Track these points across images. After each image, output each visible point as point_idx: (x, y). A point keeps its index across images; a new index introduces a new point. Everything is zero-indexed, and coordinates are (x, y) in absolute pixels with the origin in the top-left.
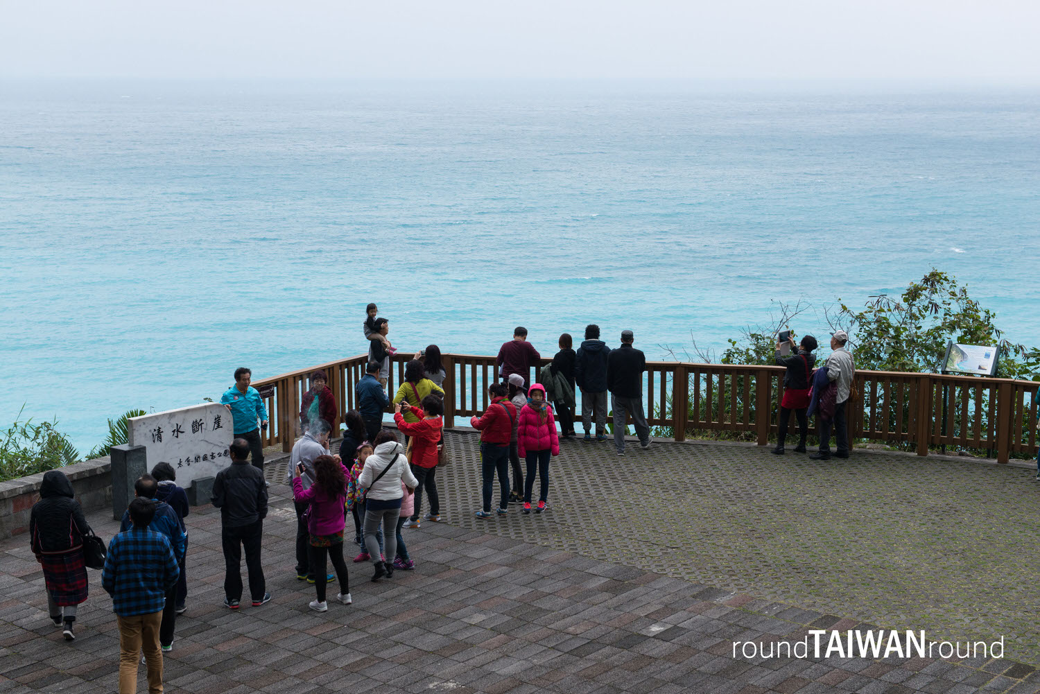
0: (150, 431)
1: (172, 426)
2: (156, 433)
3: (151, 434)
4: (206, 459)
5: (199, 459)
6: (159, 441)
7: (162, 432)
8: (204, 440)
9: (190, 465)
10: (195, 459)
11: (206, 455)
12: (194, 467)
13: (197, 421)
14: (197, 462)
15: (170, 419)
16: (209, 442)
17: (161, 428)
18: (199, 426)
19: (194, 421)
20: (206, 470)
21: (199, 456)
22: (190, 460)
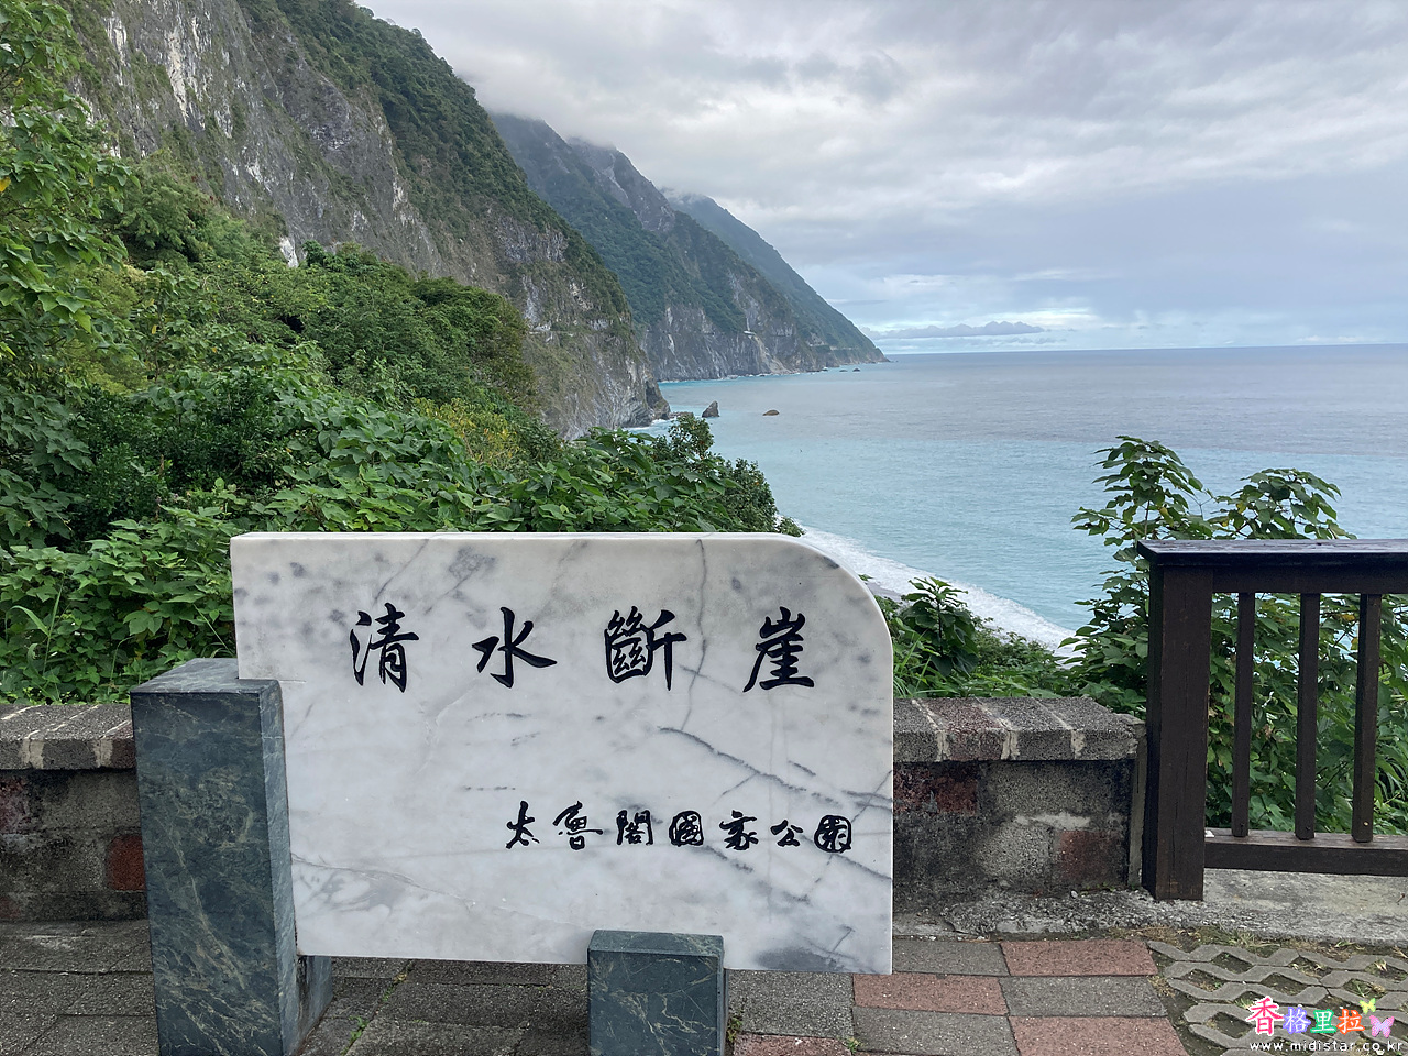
0: (336, 617)
1: (476, 617)
2: (372, 633)
3: (338, 635)
4: (694, 839)
5: (643, 827)
6: (388, 678)
7: (412, 637)
8: (684, 731)
9: (582, 846)
10: (622, 821)
11: (694, 819)
12: (611, 865)
13: (640, 616)
14: (634, 839)
15: (464, 574)
16: (716, 751)
17: (401, 615)
18: (653, 645)
19: (617, 614)
20: (693, 898)
21: (648, 812)
22: (585, 823)
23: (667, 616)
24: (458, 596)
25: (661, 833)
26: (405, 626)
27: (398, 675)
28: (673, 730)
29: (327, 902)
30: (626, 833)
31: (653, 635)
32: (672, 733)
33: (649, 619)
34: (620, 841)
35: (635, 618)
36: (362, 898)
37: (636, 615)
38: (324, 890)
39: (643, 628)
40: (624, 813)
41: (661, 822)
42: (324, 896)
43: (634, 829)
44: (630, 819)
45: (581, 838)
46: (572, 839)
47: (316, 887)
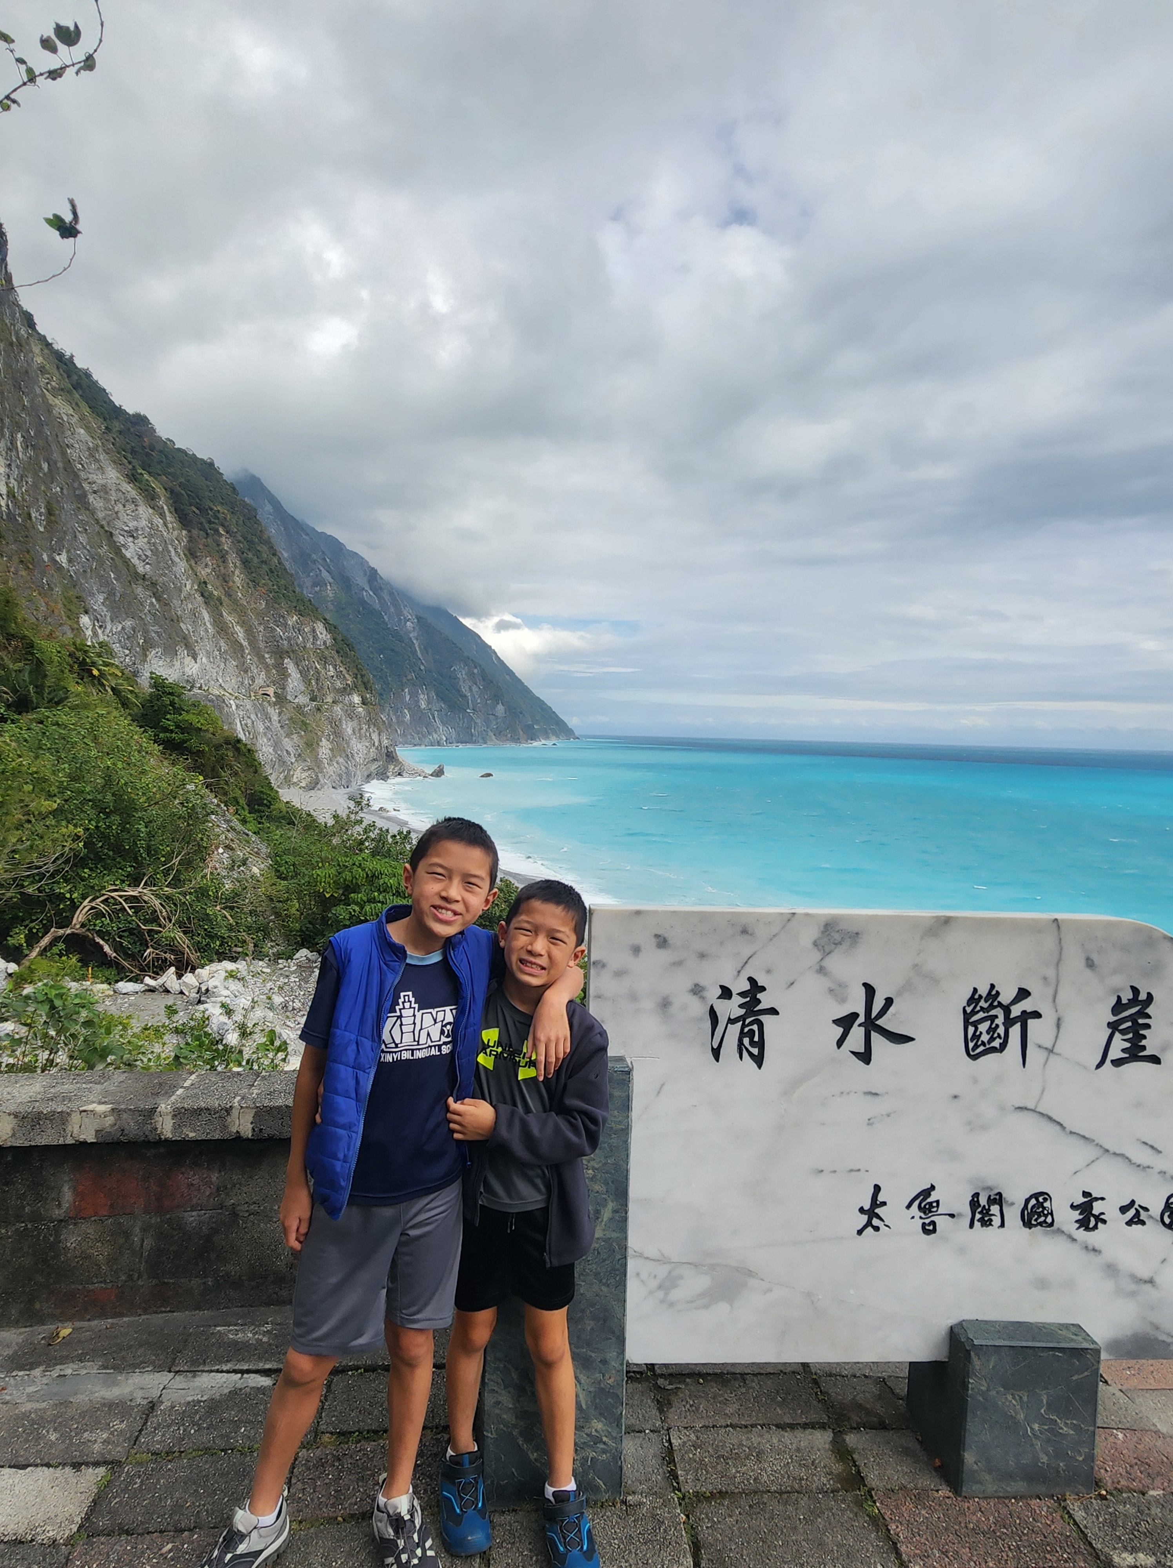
0: (697, 990)
1: (837, 992)
2: (732, 1008)
3: (699, 1009)
4: (1045, 1222)
5: (995, 1209)
6: (745, 1053)
7: (773, 1011)
8: (1038, 1110)
9: (934, 1231)
10: (974, 1203)
11: (1045, 1200)
12: (962, 1250)
13: (998, 993)
14: (986, 1223)
15: (827, 949)
16: (1068, 1130)
17: (763, 989)
18: (1009, 1022)
19: (975, 990)
20: (1042, 1284)
21: (1000, 1194)
22: (938, 1206)
23: (1023, 994)
24: (821, 970)
25: (1013, 1215)
26: (766, 1000)
27: (755, 1051)
28: (1026, 1109)
29: (662, 1302)
30: (978, 1216)
31: (1010, 1011)
32: (1026, 1112)
33: (1006, 997)
34: (972, 1225)
35: (993, 995)
36: (701, 1296)
37: (994, 992)
38: (660, 1287)
39: (1000, 1005)
40: (977, 1195)
41: (1012, 1204)
42: (660, 1294)
43: (986, 1212)
44: (983, 1201)
45: (933, 1223)
46: (924, 1224)
47: (653, 1284)
